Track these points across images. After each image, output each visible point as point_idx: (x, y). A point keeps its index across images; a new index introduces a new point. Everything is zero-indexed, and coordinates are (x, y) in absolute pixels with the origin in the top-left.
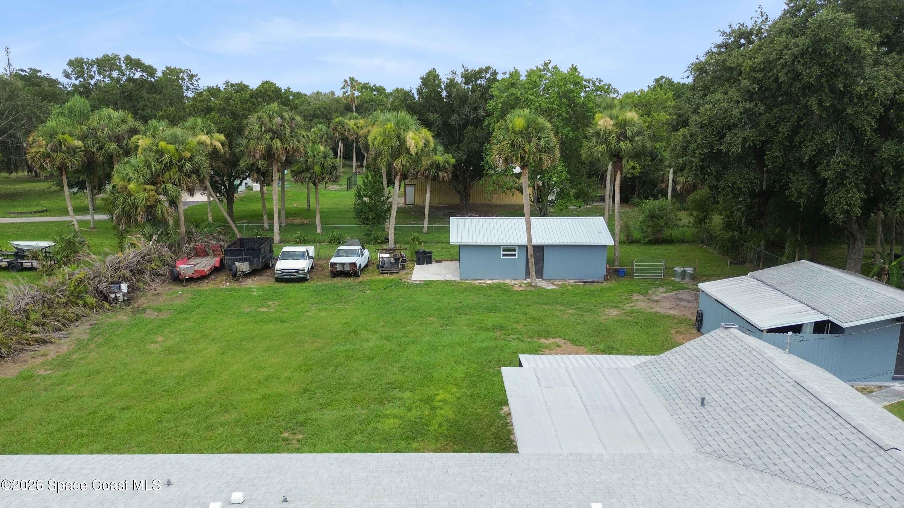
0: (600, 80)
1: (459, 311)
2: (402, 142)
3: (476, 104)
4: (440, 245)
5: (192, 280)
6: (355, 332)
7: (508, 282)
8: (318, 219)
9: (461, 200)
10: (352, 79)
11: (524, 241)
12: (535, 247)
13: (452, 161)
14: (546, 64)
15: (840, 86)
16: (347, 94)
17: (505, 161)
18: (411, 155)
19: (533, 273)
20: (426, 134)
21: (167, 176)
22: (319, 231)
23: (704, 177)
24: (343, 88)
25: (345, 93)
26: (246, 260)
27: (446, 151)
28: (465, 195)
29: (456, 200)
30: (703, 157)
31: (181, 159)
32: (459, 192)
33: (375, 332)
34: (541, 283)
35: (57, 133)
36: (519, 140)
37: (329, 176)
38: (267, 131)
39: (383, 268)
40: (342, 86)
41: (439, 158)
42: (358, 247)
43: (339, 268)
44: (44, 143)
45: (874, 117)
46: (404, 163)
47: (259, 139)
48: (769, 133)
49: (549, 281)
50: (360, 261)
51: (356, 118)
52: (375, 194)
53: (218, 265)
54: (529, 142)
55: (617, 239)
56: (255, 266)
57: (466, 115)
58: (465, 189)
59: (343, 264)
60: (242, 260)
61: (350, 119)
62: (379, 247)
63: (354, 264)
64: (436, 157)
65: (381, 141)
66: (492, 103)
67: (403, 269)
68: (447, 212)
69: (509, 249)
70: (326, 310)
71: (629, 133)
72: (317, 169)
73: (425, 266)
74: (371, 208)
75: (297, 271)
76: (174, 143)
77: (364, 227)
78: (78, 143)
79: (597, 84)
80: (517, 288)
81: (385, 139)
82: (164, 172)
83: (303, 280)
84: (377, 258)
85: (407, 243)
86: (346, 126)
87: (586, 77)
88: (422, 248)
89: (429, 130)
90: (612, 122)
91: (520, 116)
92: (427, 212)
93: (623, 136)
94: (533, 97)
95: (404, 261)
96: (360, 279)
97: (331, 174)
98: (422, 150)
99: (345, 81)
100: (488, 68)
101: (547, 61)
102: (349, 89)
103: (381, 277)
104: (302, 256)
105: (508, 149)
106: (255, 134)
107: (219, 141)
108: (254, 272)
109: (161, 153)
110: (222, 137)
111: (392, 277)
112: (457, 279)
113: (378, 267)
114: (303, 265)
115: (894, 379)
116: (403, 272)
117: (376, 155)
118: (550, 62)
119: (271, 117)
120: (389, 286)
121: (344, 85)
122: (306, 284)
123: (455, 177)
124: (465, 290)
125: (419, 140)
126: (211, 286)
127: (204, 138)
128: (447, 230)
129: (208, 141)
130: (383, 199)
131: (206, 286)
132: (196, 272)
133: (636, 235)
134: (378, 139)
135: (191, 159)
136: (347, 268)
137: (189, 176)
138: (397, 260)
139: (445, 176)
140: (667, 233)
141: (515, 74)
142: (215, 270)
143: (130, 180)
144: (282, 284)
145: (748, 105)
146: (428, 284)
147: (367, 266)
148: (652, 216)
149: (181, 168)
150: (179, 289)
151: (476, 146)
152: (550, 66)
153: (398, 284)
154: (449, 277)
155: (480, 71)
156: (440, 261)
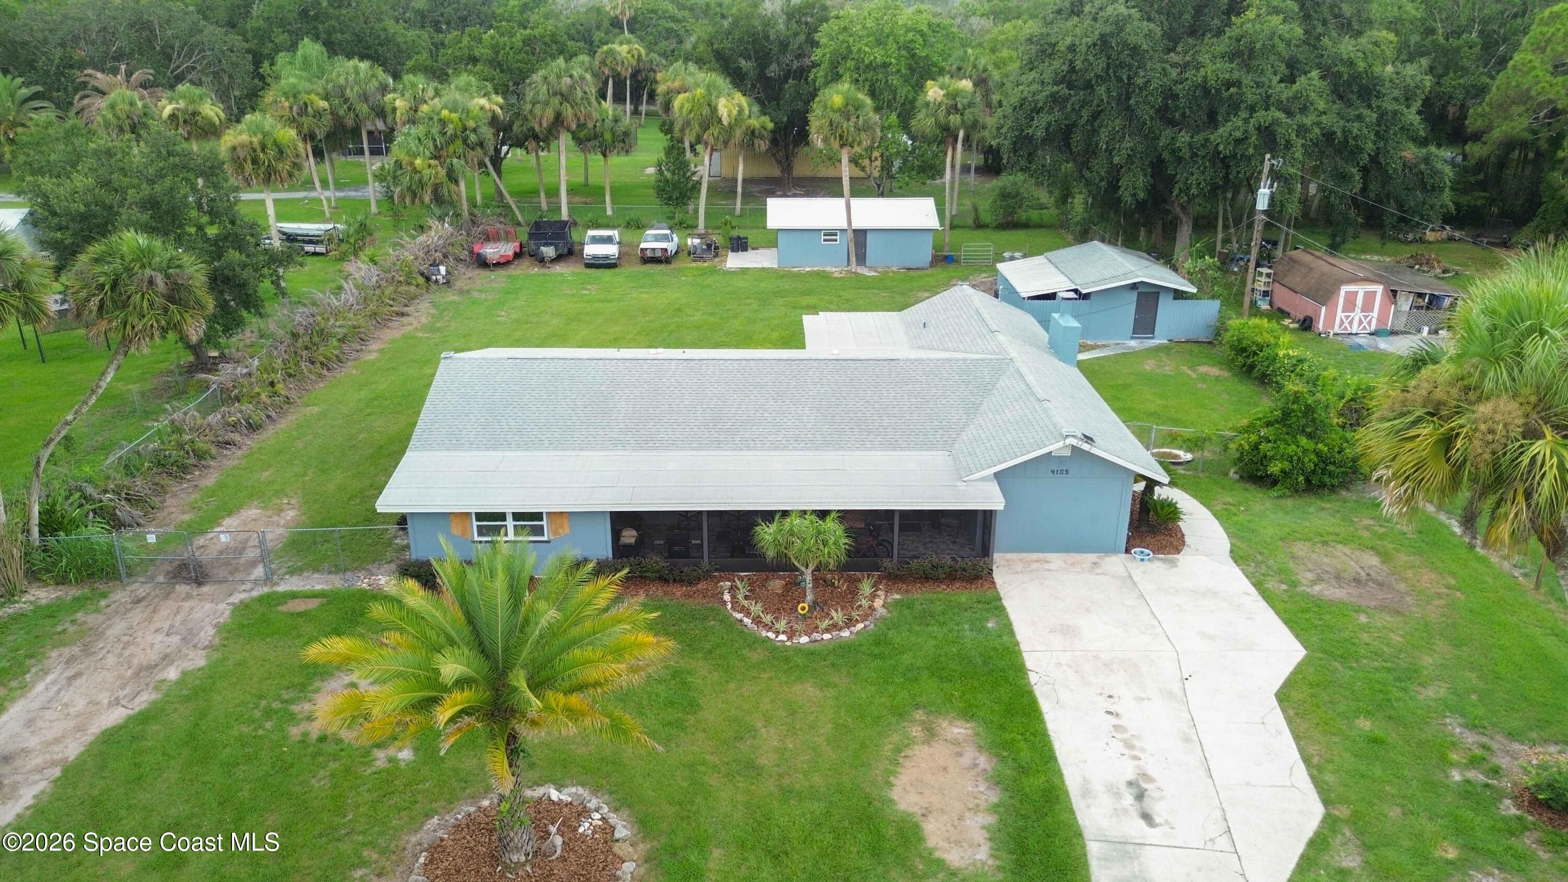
1: (776, 294)
2: (714, 110)
3: (800, 51)
4: (755, 231)
5: (498, 265)
6: (679, 310)
7: (828, 269)
8: (608, 198)
9: (783, 171)
11: (844, 225)
12: (855, 231)
13: (771, 126)
15: (1125, 77)
17: (823, 140)
18: (724, 125)
19: (853, 259)
20: (740, 99)
21: (451, 149)
22: (609, 212)
26: (551, 244)
27: (764, 113)
28: (786, 164)
29: (776, 172)
31: (465, 129)
32: (779, 162)
33: (698, 310)
34: (862, 270)
35: (299, 92)
36: (837, 117)
37: (621, 145)
38: (555, 94)
39: (693, 254)
41: (755, 123)
42: (668, 232)
43: (649, 254)
44: (287, 104)
45: (1153, 107)
46: (715, 134)
47: (547, 103)
48: (1074, 117)
49: (871, 268)
50: (671, 246)
51: (629, 42)
52: (680, 169)
53: (518, 250)
54: (849, 120)
55: (947, 222)
56: (560, 251)
57: (787, 65)
58: (787, 158)
59: (654, 250)
60: (545, 245)
61: (621, 43)
62: (689, 231)
63: (666, 250)
64: (752, 123)
65: (689, 110)
66: (819, 52)
67: (716, 256)
68: (764, 187)
69: (831, 234)
70: (647, 293)
71: (960, 106)
72: (608, 136)
73: (740, 254)
74: (675, 185)
75: (607, 257)
76: (456, 111)
77: (665, 208)
78: (323, 104)
80: (836, 275)
81: (693, 108)
82: (448, 144)
83: (612, 266)
84: (686, 245)
85: (719, 228)
86: (618, 58)
88: (735, 233)
89: (745, 95)
90: (942, 93)
91: (838, 93)
92: (739, 189)
93: (954, 109)
94: (867, 49)
95: (716, 248)
96: (672, 266)
97: (623, 141)
98: (736, 118)
103: (694, 265)
104: (608, 240)
105: (826, 128)
106: (540, 97)
107: (497, 104)
108: (559, 258)
109: (443, 123)
110: (500, 100)
111: (706, 264)
112: (776, 266)
113: (689, 253)
114: (611, 250)
115: (1132, 338)
116: (717, 260)
119: (559, 77)
120: (703, 273)
122: (617, 270)
123: (774, 142)
124: (782, 277)
125: (732, 107)
126: (519, 272)
127: (483, 102)
128: (763, 212)
129: (487, 106)
130: (689, 174)
131: (513, 271)
132: (501, 256)
133: (986, 217)
134: (686, 106)
135: (474, 130)
136: (658, 254)
137: (473, 149)
138: (709, 246)
139: (763, 146)
140: (1022, 215)
142: (518, 255)
143: (416, 155)
144: (593, 271)
145: (1056, 88)
146: (744, 271)
147: (677, 253)
148: (1004, 195)
149: (465, 141)
150: (485, 273)
153: (714, 271)
154: (766, 265)
156: (757, 249)
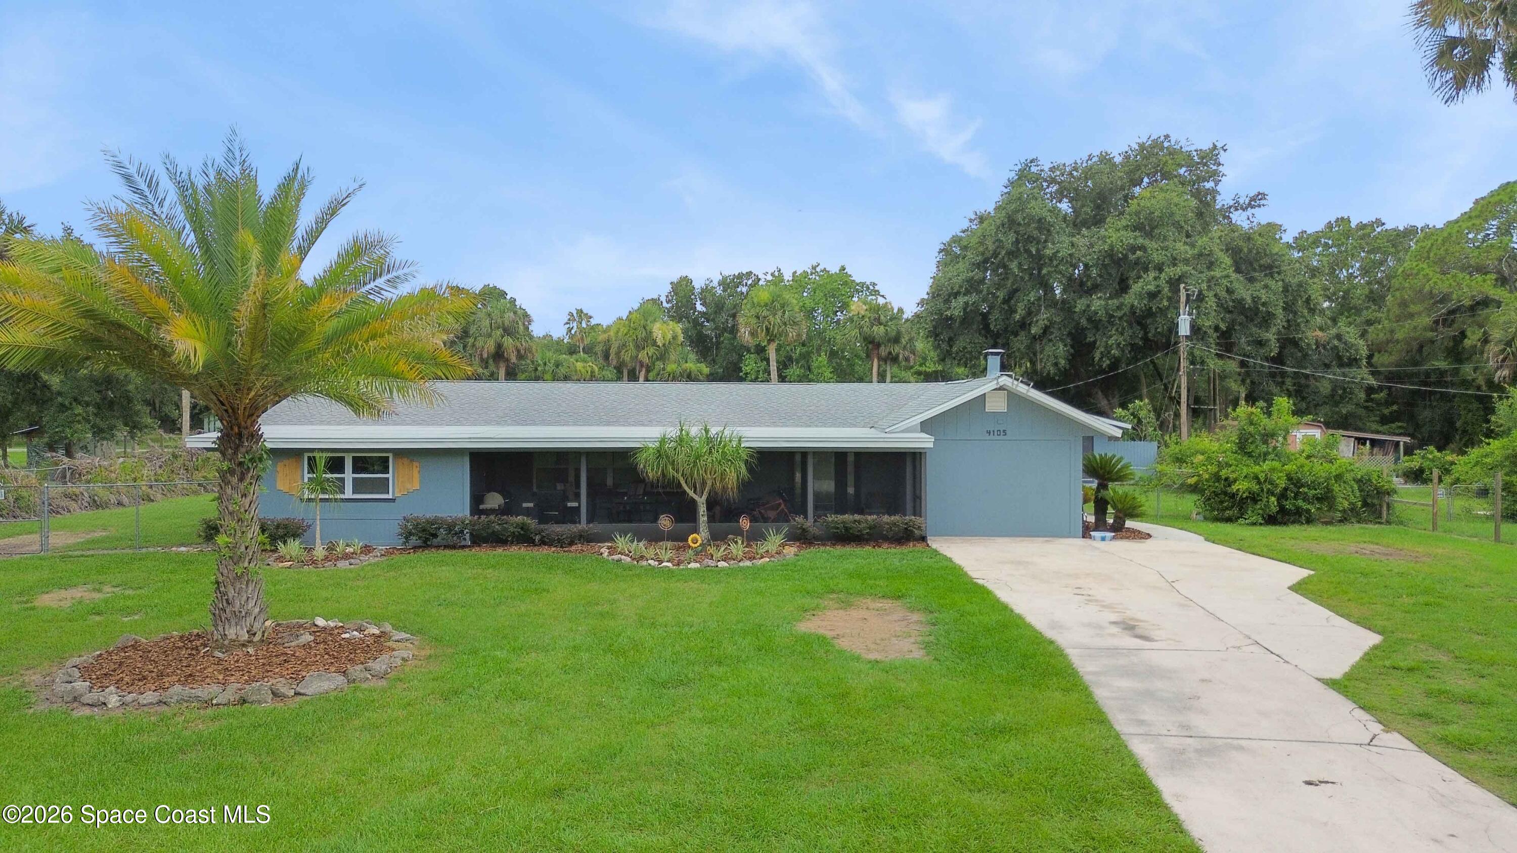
0: (874, 284)
2: (649, 333)
3: (734, 311)
10: (580, 312)
14: (814, 268)
15: (1034, 251)
16: (573, 332)
17: (750, 332)
18: (659, 346)
20: (674, 327)
23: (939, 344)
24: (567, 323)
25: (570, 330)
27: (699, 361)
30: (934, 323)
36: (763, 311)
38: (497, 328)
40: (566, 320)
41: (691, 366)
46: (650, 354)
47: (489, 336)
54: (775, 314)
57: (723, 323)
64: (687, 365)
65: (625, 332)
71: (882, 318)
79: (871, 288)
81: (629, 330)
87: (858, 281)
90: (865, 307)
91: (763, 291)
93: (877, 321)
98: (670, 342)
99: (571, 314)
100: (750, 274)
101: (815, 264)
102: (575, 324)
105: (753, 322)
106: (484, 331)
117: (619, 347)
118: (819, 265)
119: (502, 312)
121: (569, 320)
125: (666, 331)
134: (622, 330)
141: (778, 278)
151: (735, 357)
152: (818, 269)
155: (740, 276)
